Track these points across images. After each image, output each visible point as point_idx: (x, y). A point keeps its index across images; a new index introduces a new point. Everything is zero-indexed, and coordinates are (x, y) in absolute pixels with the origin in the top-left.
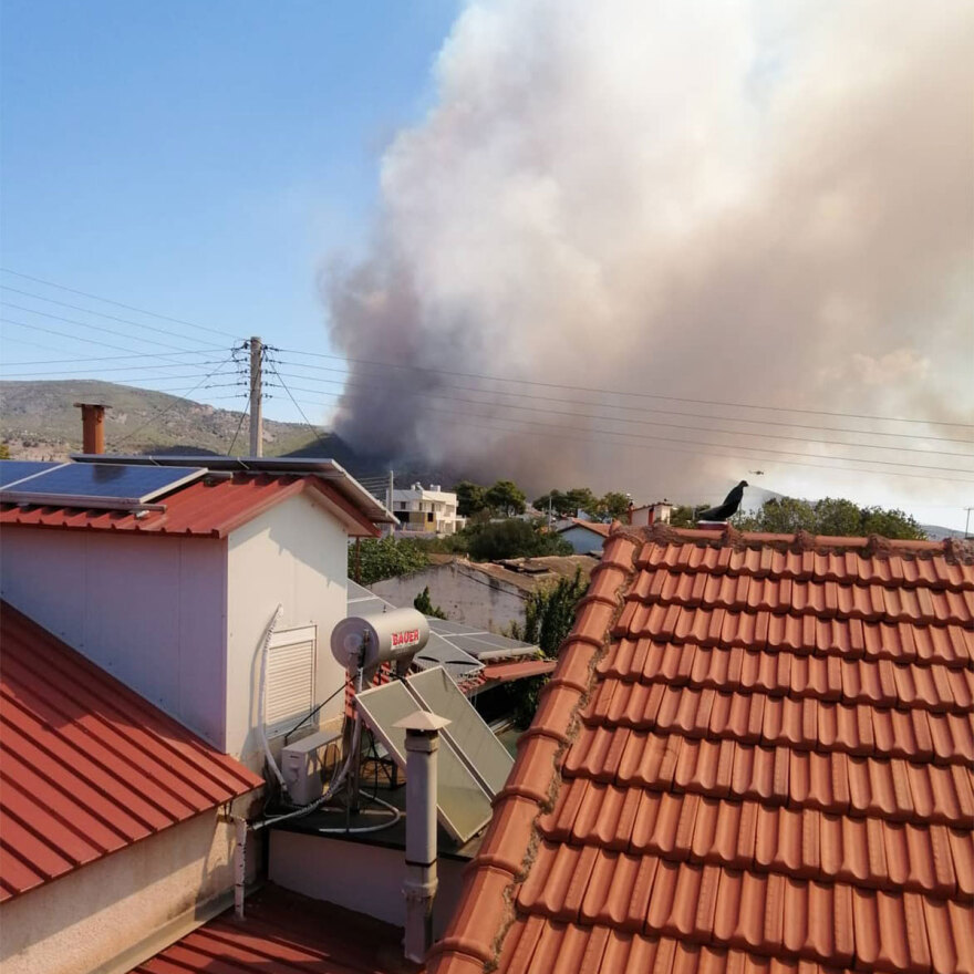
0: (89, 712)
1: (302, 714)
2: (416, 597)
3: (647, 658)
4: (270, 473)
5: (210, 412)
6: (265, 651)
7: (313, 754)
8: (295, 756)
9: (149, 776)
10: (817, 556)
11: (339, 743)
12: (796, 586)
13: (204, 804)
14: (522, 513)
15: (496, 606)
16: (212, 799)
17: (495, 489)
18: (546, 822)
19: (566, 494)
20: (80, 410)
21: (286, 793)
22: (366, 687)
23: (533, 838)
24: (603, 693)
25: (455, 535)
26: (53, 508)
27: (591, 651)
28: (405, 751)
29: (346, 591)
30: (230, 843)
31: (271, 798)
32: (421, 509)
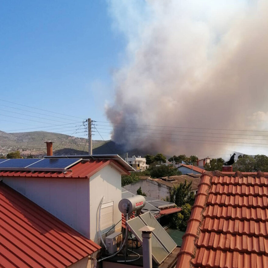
0: (52, 229)
1: (110, 227)
2: (137, 190)
3: (218, 211)
4: (100, 159)
5: (74, 138)
6: (100, 209)
7: (114, 239)
8: (109, 240)
9: (70, 247)
10: (265, 179)
11: (121, 235)
12: (259, 188)
13: (85, 255)
14: (165, 163)
15: (160, 191)
16: (88, 253)
17: (157, 156)
18: (193, 261)
19: (178, 157)
20: (46, 144)
21: (107, 250)
22: (129, 219)
23: (190, 266)
24: (206, 222)
25: (146, 170)
26: (41, 172)
27: (201, 209)
28: (142, 238)
29: (121, 191)
30: (92, 266)
31: (103, 252)
32: (135, 163)
